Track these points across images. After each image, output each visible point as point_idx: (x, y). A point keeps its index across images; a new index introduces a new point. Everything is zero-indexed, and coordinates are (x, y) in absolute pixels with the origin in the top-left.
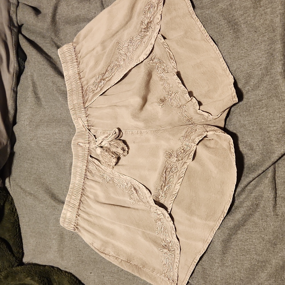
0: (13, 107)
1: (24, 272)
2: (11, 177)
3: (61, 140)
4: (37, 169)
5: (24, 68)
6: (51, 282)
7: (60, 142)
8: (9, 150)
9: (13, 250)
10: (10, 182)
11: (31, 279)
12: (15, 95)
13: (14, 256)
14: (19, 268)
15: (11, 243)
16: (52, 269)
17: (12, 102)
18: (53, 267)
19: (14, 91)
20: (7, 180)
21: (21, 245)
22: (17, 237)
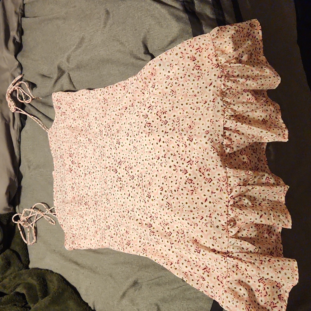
0: (19, 153)
1: (27, 274)
2: (20, 205)
3: (50, 177)
4: (36, 198)
5: (25, 124)
6: (46, 281)
7: (49, 178)
8: (17, 185)
9: (22, 259)
10: (19, 209)
11: (31, 279)
12: (19, 145)
13: (22, 263)
14: (23, 271)
15: (20, 254)
16: (46, 271)
17: (18, 150)
18: (47, 270)
19: (18, 141)
20: (17, 207)
21: (28, 255)
22: (24, 249)
